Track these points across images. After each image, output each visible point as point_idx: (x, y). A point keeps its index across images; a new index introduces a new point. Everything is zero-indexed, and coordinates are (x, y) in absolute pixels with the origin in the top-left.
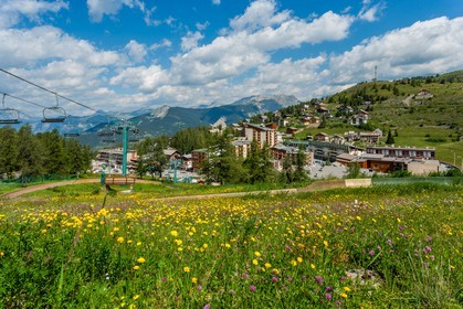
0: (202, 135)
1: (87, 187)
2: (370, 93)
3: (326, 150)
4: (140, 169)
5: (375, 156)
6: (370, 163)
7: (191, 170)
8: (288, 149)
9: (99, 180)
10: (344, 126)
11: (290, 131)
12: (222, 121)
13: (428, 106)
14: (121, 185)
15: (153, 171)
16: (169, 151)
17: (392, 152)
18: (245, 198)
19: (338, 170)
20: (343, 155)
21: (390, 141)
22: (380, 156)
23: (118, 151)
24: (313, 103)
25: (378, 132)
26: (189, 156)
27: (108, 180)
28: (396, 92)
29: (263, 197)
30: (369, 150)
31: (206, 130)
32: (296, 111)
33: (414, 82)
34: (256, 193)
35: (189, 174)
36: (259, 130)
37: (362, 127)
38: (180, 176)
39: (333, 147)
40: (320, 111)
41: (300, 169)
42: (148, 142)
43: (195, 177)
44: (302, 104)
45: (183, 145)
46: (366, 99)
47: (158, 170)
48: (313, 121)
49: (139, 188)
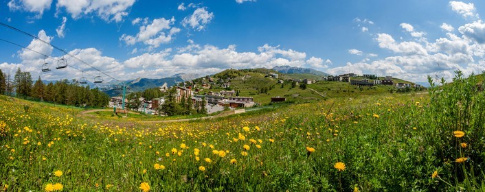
0: (156, 91)
1: (109, 113)
2: (230, 74)
3: (213, 99)
4: (129, 107)
5: (232, 101)
6: (231, 104)
7: (151, 108)
8: (196, 99)
9: (113, 110)
10: (219, 88)
11: (197, 90)
12: (165, 85)
13: (250, 81)
14: (122, 113)
15: (134, 108)
16: (141, 99)
17: (239, 99)
18: (190, 122)
19: (218, 108)
20: (220, 101)
21: (237, 95)
22: (235, 101)
23: (120, 98)
24: (207, 77)
25: (233, 91)
26: (150, 101)
27: (117, 111)
28: (239, 74)
29: (198, 121)
30: (230, 99)
31: (158, 89)
32: (199, 81)
33: (245, 71)
34: (195, 119)
35: (150, 110)
36: (183, 90)
37: (227, 89)
38: (147, 111)
39: (216, 98)
40: (210, 81)
41: (203, 108)
42: (133, 94)
43: (153, 112)
44: (202, 78)
45: (148, 96)
46: (229, 76)
47: (136, 107)
48: (207, 86)
49: (130, 116)
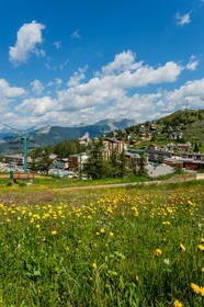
0: (74, 145)
1: (1, 180)
2: (183, 118)
3: (156, 156)
4: (33, 168)
5: (188, 160)
6: (185, 164)
7: (67, 169)
8: (132, 155)
9: (9, 176)
10: (167, 140)
11: (132, 143)
12: (86, 136)
14: (24, 179)
15: (42, 170)
16: (53, 156)
17: (198, 157)
19: (164, 170)
20: (168, 159)
21: (196, 150)
22: (192, 160)
23: (18, 156)
24: (147, 124)
25: (189, 144)
26: (66, 159)
27: (16, 176)
28: (200, 117)
30: (184, 156)
31: (77, 142)
32: (136, 130)
35: (67, 172)
36: (113, 142)
37: (178, 141)
38: (62, 173)
39: (160, 154)
40: (152, 129)
41: (142, 168)
42: (39, 150)
43: (71, 174)
44: (140, 125)
45: (62, 152)
46: (181, 121)
47: (46, 169)
48: (148, 136)
49: (37, 182)
